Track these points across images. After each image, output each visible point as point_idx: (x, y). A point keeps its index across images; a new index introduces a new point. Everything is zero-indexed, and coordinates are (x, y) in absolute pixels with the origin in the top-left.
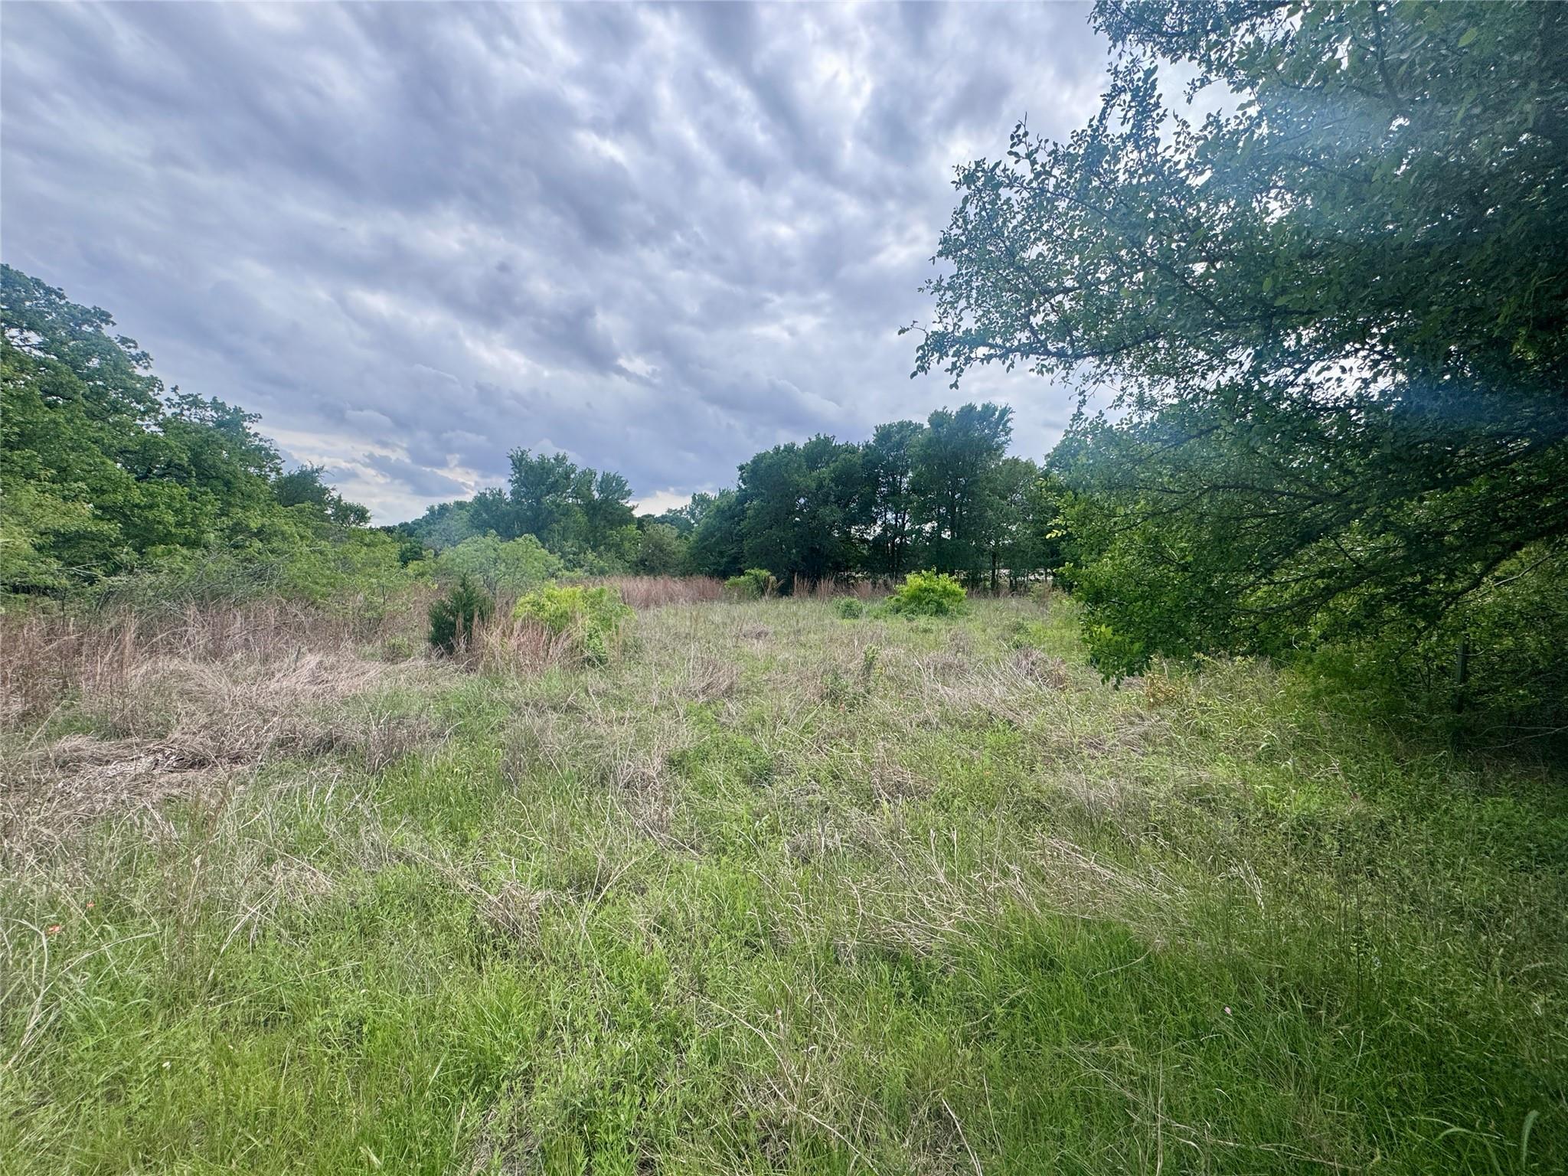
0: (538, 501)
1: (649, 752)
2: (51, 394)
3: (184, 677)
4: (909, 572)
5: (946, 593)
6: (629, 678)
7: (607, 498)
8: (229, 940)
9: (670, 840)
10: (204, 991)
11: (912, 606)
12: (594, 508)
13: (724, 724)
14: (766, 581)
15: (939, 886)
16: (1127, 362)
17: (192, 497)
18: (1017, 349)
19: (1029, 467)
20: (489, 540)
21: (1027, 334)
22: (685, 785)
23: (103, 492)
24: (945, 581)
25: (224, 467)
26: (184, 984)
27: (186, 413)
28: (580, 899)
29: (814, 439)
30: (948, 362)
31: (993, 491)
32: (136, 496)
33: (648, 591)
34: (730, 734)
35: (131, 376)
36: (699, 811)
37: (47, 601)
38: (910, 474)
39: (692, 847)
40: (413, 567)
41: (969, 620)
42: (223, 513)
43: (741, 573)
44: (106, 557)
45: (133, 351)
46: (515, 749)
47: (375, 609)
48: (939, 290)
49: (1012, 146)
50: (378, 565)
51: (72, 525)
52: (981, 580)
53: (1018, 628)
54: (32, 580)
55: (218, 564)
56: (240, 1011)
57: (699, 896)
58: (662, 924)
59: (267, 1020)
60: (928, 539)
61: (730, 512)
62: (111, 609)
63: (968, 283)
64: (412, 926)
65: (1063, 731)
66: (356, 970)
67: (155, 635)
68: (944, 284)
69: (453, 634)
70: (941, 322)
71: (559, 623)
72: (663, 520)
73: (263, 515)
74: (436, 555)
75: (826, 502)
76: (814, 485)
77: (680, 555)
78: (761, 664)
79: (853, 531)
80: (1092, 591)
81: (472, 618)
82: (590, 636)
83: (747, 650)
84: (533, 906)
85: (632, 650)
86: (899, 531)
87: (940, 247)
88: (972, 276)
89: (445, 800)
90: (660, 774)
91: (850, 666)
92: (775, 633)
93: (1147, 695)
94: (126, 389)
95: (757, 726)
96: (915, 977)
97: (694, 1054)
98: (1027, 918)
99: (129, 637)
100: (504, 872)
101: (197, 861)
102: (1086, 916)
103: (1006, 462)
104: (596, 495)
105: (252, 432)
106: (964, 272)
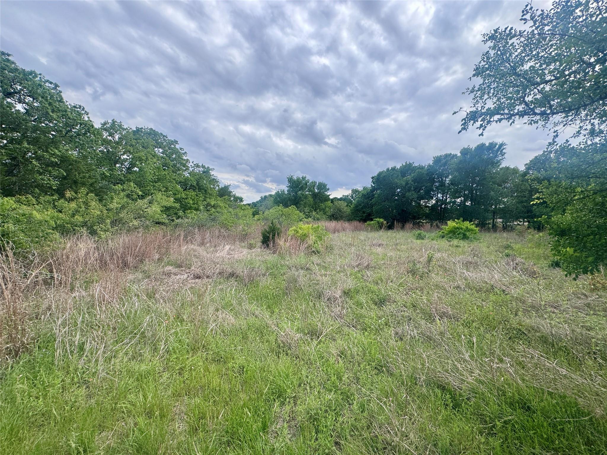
0: (296, 193)
1: (336, 288)
2: (164, 166)
3: (195, 251)
4: (449, 220)
5: (468, 230)
6: (328, 259)
7: (320, 191)
8: (207, 333)
9: (344, 322)
10: (201, 347)
11: (450, 235)
12: (315, 195)
13: (366, 280)
14: (382, 223)
15: (465, 361)
16: (583, 113)
17: (197, 196)
18: (517, 114)
19: (515, 171)
20: (280, 208)
21: (523, 106)
22: (350, 302)
23: (176, 194)
24: (467, 224)
25: (205, 186)
26: (196, 344)
27: (195, 169)
28: (312, 339)
29: (404, 164)
30: (478, 124)
31: (494, 183)
32: (183, 196)
33: (335, 226)
34: (368, 284)
35: (182, 159)
36: (356, 313)
37: (163, 227)
38: (450, 177)
39: (353, 326)
40: (257, 217)
41: (480, 242)
42: (205, 200)
43: (372, 220)
44: (176, 214)
45: (183, 152)
46: (289, 282)
47: (245, 231)
48: (473, 92)
49: (522, 16)
50: (246, 217)
51: (168, 204)
52: (486, 224)
53: (507, 247)
54: (161, 220)
55: (203, 215)
56: (210, 356)
57: (357, 345)
58: (342, 354)
59: (217, 360)
60: (458, 206)
61: (368, 195)
62: (177, 229)
63: (489, 86)
64: (257, 338)
65: (535, 298)
66: (242, 350)
67: (188, 238)
68: (476, 89)
69: (269, 241)
70: (475, 106)
71: (304, 237)
72: (341, 199)
73: (215, 200)
74: (263, 213)
75: (409, 190)
76: (404, 184)
77: (347, 213)
78: (380, 257)
79: (422, 202)
80: (559, 230)
81: (275, 235)
82: (314, 243)
83: (374, 251)
84: (296, 339)
85: (329, 249)
86: (444, 202)
87: (474, 72)
88: (491, 83)
89: (267, 297)
90: (340, 297)
91: (421, 260)
92: (387, 245)
93: (590, 284)
94: (181, 163)
95: (379, 282)
96: (453, 398)
97: (355, 407)
98: (514, 384)
99: (182, 237)
100: (287, 326)
101: (199, 307)
102: (550, 390)
103: (501, 169)
104: (316, 191)
105: (212, 174)
106: (487, 81)
